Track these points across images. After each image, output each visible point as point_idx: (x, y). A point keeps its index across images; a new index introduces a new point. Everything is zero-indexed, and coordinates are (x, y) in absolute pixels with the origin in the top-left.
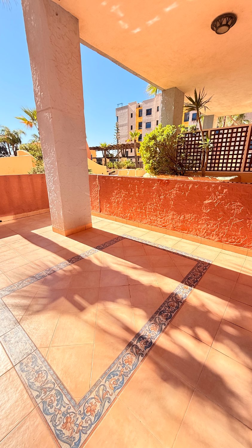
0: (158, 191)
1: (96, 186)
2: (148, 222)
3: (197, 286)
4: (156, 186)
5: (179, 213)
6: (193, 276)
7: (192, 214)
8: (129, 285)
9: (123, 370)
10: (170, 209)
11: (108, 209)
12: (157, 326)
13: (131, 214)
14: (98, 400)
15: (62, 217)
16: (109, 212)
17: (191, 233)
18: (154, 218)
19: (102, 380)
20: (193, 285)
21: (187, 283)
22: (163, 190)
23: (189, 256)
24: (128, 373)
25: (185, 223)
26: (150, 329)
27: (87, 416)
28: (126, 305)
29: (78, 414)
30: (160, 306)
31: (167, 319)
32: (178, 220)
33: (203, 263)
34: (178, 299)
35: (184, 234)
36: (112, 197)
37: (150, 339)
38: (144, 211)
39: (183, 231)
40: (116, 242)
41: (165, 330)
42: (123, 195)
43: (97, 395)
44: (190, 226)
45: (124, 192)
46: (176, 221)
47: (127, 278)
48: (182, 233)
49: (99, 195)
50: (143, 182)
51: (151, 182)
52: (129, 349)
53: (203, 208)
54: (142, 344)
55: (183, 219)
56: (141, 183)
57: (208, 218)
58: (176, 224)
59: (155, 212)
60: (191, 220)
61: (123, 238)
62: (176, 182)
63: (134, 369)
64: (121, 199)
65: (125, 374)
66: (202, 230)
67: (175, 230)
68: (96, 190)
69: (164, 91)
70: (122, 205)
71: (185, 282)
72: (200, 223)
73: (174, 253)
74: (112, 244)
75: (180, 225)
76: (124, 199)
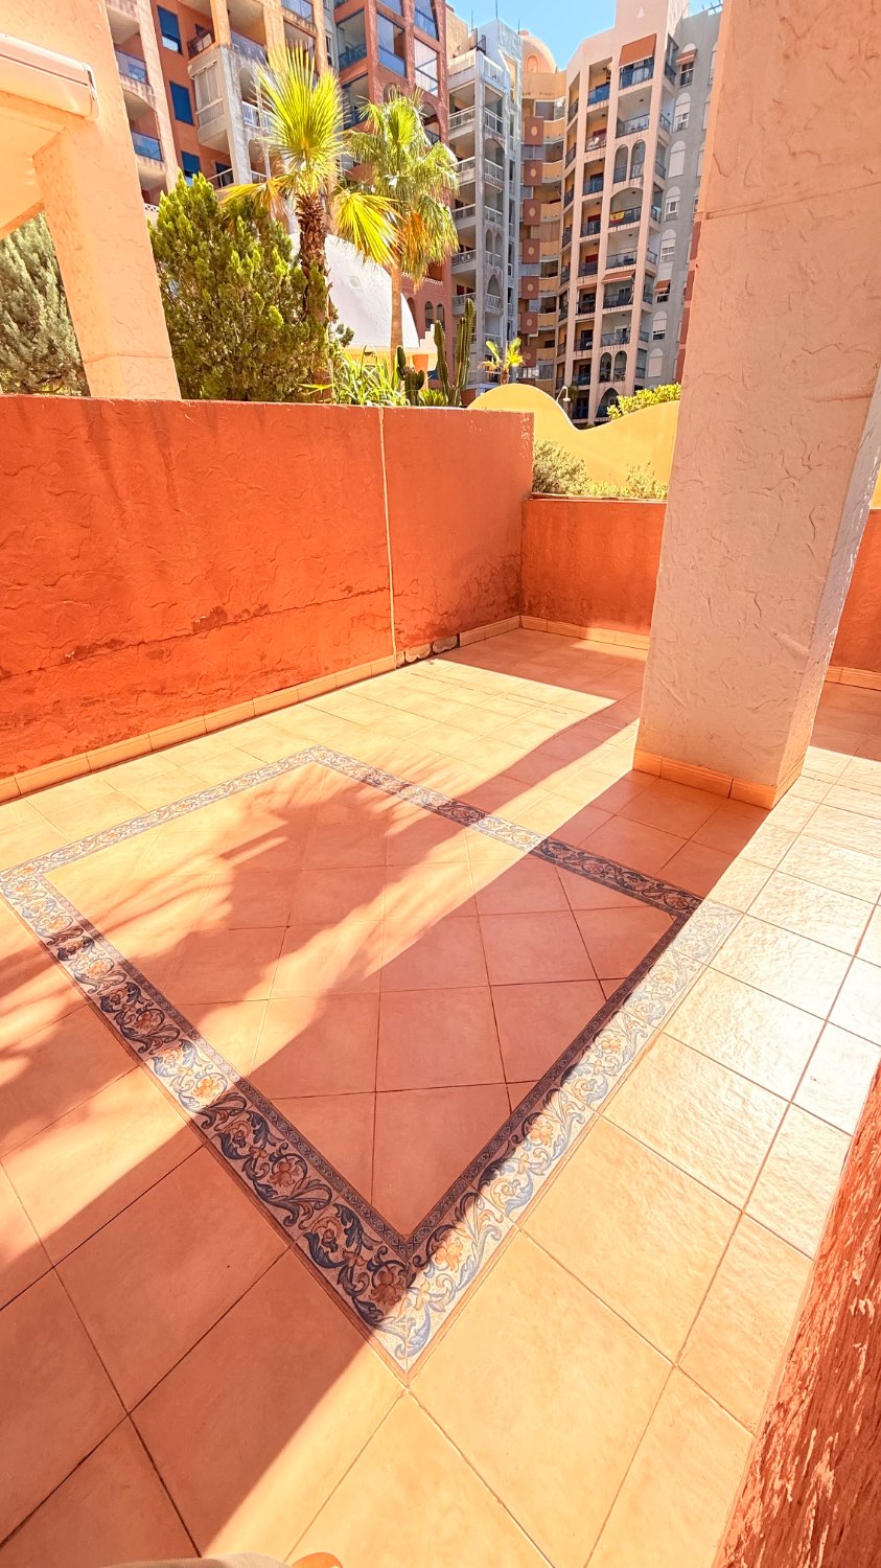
20: (206, 1125)
21: (231, 1104)
31: (104, 999)
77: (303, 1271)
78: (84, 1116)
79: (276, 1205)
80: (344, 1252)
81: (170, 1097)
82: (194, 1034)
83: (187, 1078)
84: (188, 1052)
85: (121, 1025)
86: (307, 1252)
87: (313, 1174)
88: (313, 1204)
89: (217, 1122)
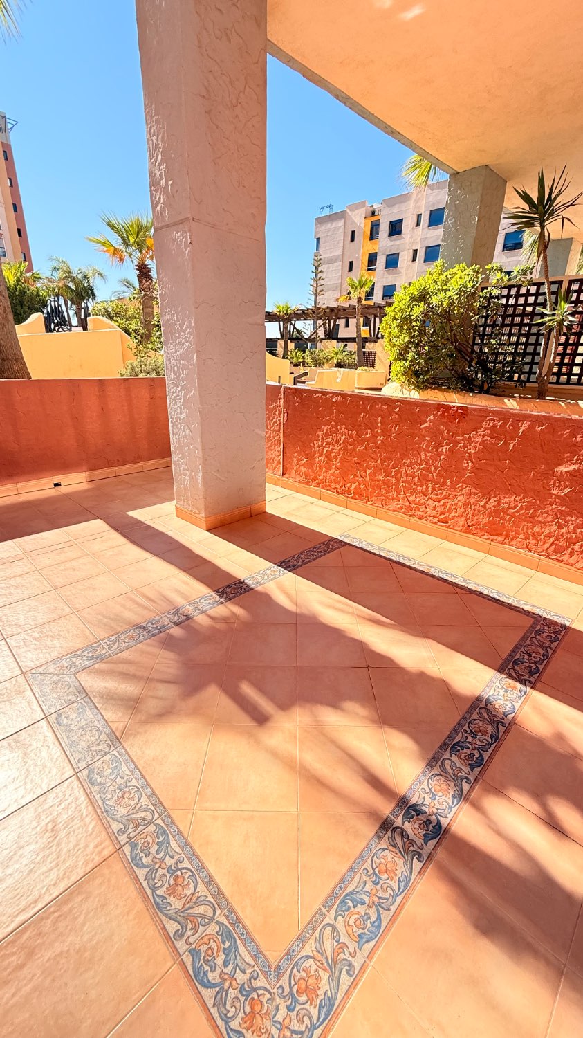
0: (434, 433)
1: (277, 413)
2: (401, 508)
3: (539, 685)
4: (430, 420)
5: (486, 492)
6: (526, 657)
7: (520, 495)
8: (369, 666)
9: (374, 891)
10: (463, 479)
11: (302, 468)
12: (448, 782)
13: (360, 484)
14: (322, 964)
15: (200, 485)
16: (306, 475)
17: (514, 543)
18: (418, 499)
19: (326, 913)
20: (530, 682)
21: (513, 674)
22: (448, 432)
23: (510, 602)
24: (390, 900)
25: (498, 516)
26: (433, 790)
27: (299, 1004)
28: (366, 718)
29: (276, 995)
30: (450, 729)
31: (472, 767)
32: (481, 509)
33: (550, 623)
34: (495, 716)
35: (492, 543)
36: (315, 442)
37: (434, 817)
38: (394, 480)
39: (491, 537)
40: (325, 552)
41: (470, 795)
42: (343, 438)
43: (317, 951)
44: (512, 526)
45: (346, 431)
46: (475, 510)
47: (361, 647)
48: (489, 542)
49: (282, 434)
50: (398, 409)
51: (418, 410)
52: (386, 838)
53: (551, 483)
54: (416, 826)
55: (494, 506)
56: (391, 412)
57: (563, 509)
58: (476, 518)
59: (422, 486)
60: (518, 512)
61: (341, 544)
62: (484, 413)
63: (403, 891)
64: (336, 448)
65: (383, 903)
66: (542, 537)
67: (469, 533)
68: (276, 422)
69: (455, 175)
70: (338, 461)
71: (506, 671)
72: (540, 519)
73: (471, 591)
74: (317, 558)
75: (484, 521)
76: (346, 449)
84: (492, 700)
85: (490, 745)
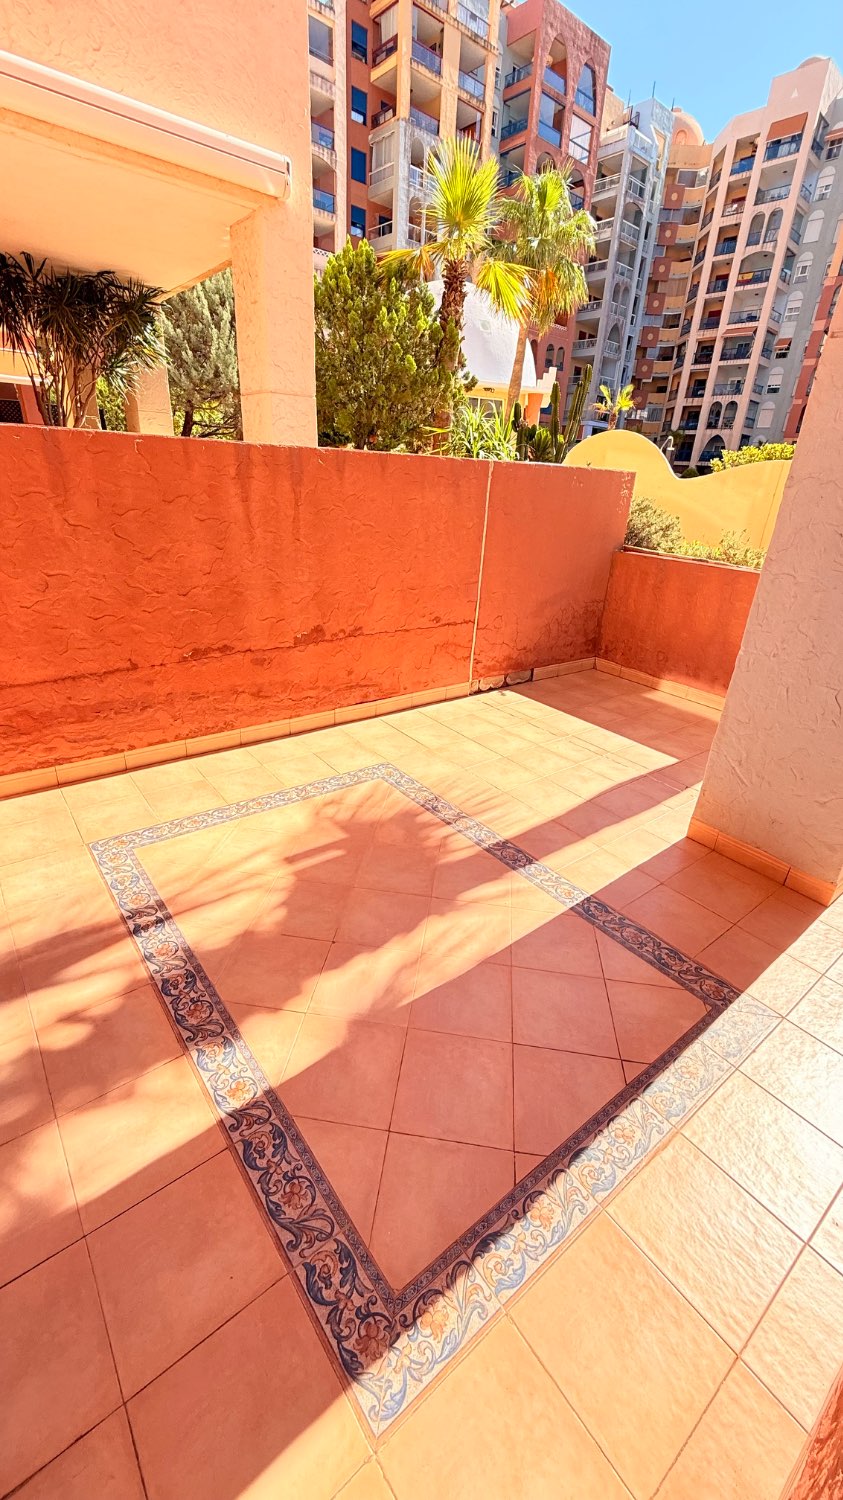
20: (234, 1128)
71: (267, 1104)
77: (296, 1300)
78: (129, 1095)
79: (283, 1226)
80: (337, 1292)
81: (206, 1092)
82: (236, 1033)
83: (224, 1076)
84: (228, 1050)
85: (176, 1010)
86: (304, 1282)
87: (320, 1202)
88: (316, 1233)
89: (243, 1127)
